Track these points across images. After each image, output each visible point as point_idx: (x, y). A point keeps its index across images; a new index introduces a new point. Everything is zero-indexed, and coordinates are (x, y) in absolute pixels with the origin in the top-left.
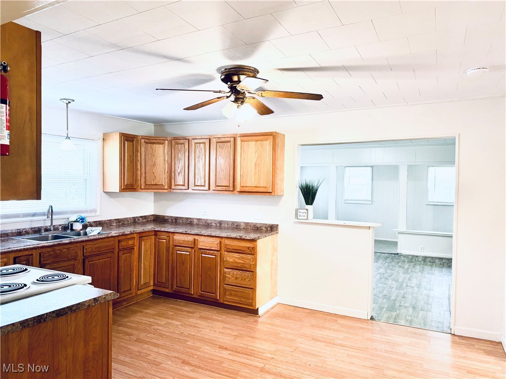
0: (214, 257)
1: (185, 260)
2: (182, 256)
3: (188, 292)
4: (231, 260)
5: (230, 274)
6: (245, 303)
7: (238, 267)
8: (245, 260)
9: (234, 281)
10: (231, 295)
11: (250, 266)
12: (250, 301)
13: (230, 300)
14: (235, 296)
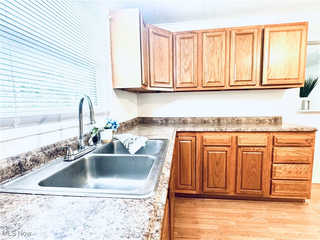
0: (260, 153)
1: (220, 160)
2: (215, 156)
3: (225, 192)
4: (283, 155)
5: (282, 169)
6: (300, 195)
7: (292, 160)
8: (302, 153)
9: (286, 175)
10: (282, 189)
11: (308, 158)
12: (307, 192)
13: (280, 194)
14: (288, 189)
